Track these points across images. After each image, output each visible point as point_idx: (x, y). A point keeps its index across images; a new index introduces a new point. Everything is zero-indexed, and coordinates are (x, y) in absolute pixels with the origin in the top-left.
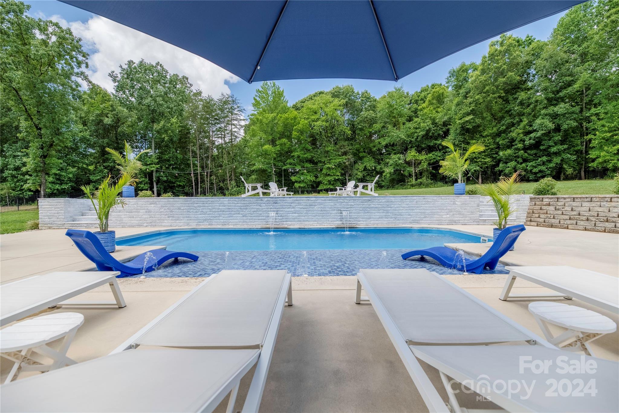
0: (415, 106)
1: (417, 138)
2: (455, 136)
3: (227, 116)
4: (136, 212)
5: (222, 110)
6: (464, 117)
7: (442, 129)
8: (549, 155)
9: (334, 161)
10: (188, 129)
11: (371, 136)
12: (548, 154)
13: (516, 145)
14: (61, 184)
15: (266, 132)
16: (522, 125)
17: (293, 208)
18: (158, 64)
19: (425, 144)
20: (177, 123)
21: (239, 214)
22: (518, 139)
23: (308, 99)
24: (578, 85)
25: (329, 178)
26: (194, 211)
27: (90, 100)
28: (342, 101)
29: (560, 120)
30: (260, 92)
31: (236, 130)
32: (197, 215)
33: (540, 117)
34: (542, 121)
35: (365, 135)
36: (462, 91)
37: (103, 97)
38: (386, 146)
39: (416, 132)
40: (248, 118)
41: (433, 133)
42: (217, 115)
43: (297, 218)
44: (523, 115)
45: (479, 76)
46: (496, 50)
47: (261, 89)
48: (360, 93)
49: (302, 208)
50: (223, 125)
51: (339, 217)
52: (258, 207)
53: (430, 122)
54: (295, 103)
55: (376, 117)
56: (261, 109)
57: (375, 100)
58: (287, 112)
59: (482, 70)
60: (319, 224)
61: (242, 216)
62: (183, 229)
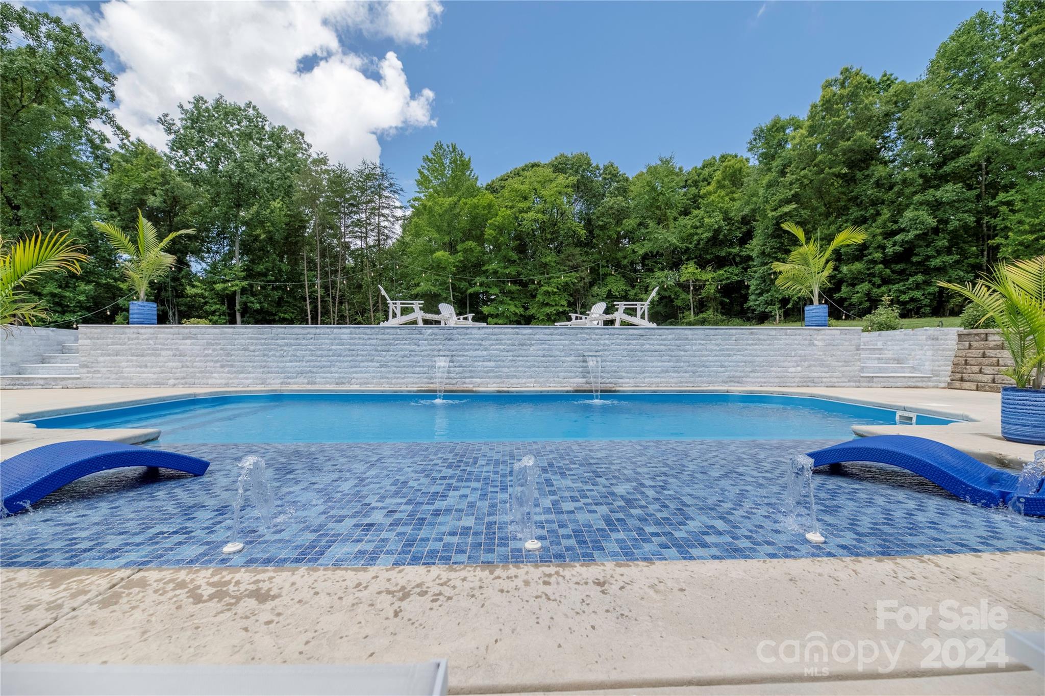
0: (693, 190)
1: (698, 244)
2: (765, 239)
3: (371, 201)
4: (152, 355)
5: (363, 190)
6: (780, 207)
7: (740, 228)
8: (927, 271)
9: (555, 280)
10: (302, 221)
11: (618, 241)
12: (925, 270)
13: (870, 254)
14: (63, 313)
15: (439, 230)
16: (880, 220)
17: (486, 349)
18: (249, 105)
19: (712, 253)
20: (281, 209)
21: (372, 361)
22: (874, 245)
23: (512, 175)
24: (976, 154)
25: (548, 310)
26: (278, 354)
27: (123, 164)
28: (571, 178)
29: (945, 211)
30: (430, 161)
31: (386, 224)
32: (283, 362)
33: (912, 207)
34: (916, 213)
35: (609, 237)
36: (776, 163)
37: (148, 160)
38: (645, 257)
39: (697, 234)
40: (408, 204)
41: (725, 236)
42: (354, 198)
43: (493, 371)
44: (883, 203)
45: (806, 137)
46: (835, 95)
47: (431, 156)
48: (601, 167)
49: (504, 350)
50: (363, 216)
51: (580, 370)
52: (412, 347)
53: (721, 216)
54: (489, 182)
55: (628, 208)
56: (431, 190)
57: (627, 180)
58: (476, 196)
59: (811, 127)
60: (539, 382)
61: (378, 365)
62: (250, 391)
